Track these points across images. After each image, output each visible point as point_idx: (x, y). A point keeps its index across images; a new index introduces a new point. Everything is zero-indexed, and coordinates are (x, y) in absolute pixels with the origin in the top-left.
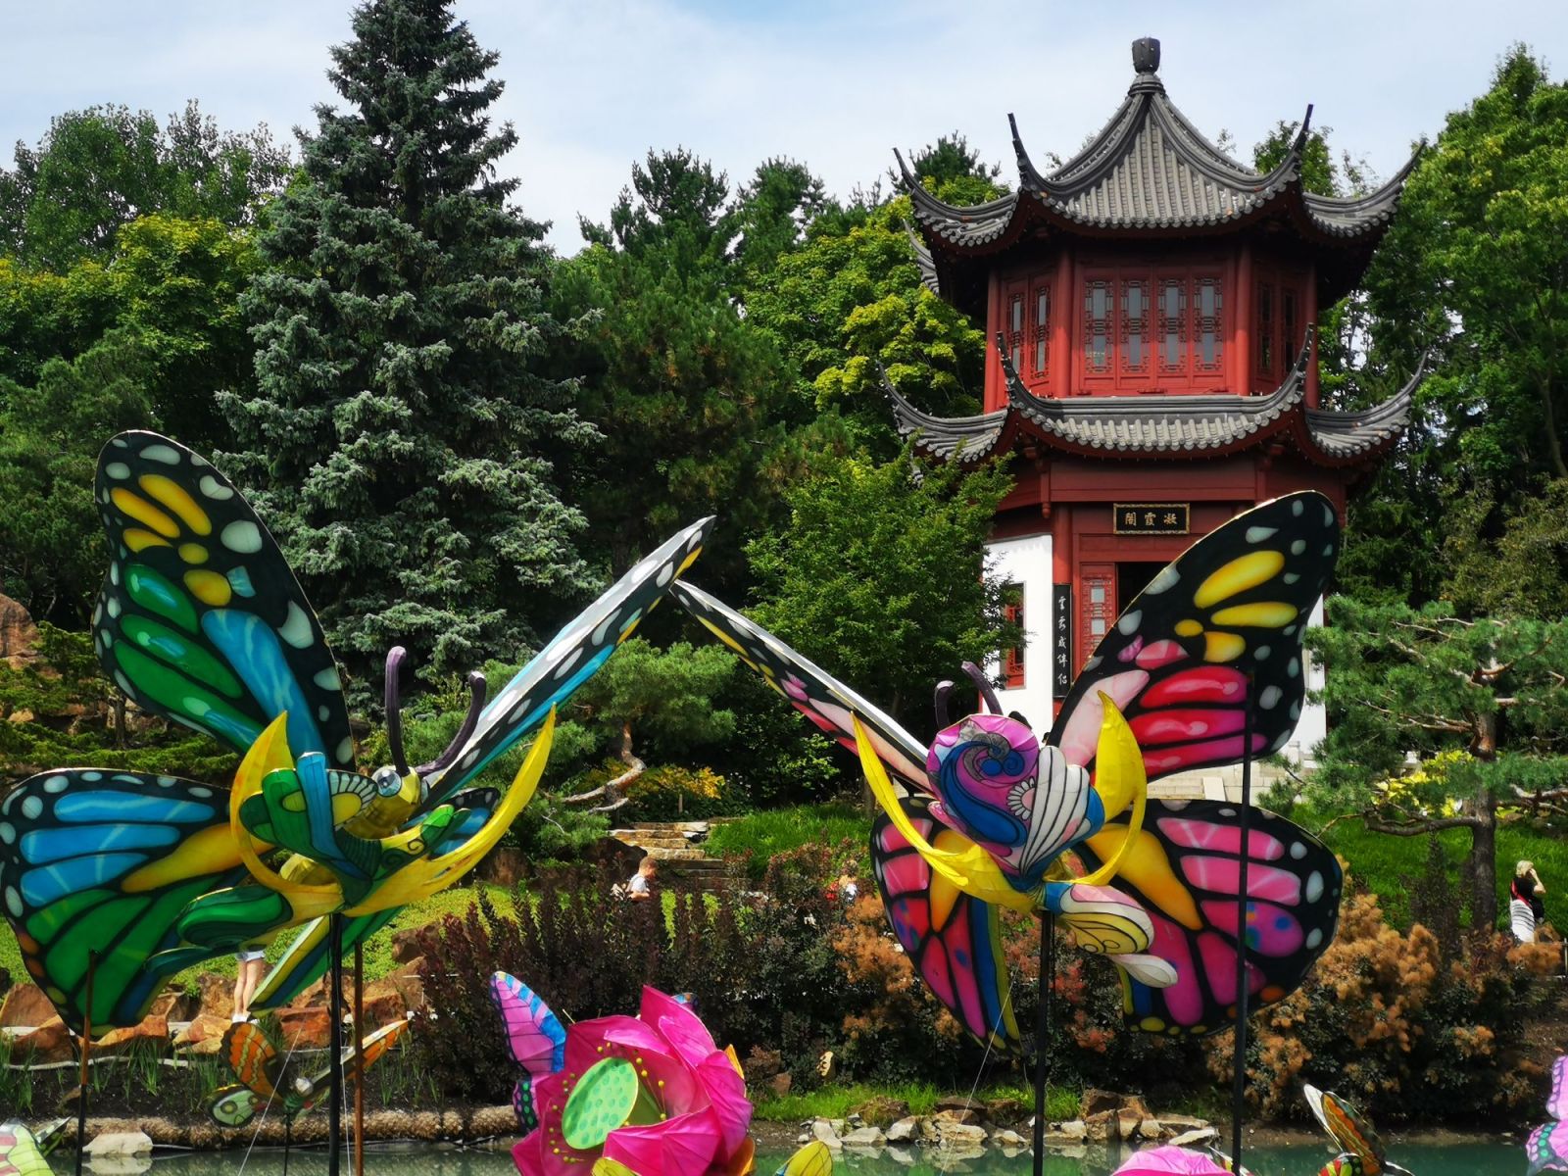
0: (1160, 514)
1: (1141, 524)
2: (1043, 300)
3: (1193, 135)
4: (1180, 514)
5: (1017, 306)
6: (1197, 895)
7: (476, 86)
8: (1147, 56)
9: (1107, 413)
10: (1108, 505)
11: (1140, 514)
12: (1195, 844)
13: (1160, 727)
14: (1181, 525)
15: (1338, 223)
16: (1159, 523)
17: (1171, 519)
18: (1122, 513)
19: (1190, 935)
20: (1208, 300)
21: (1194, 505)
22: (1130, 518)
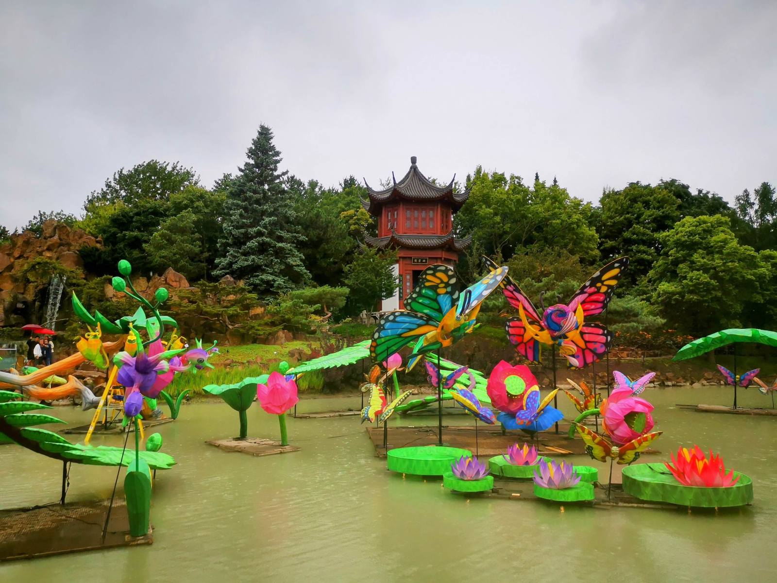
0: (422, 260)
1: (418, 262)
2: (396, 212)
3: (425, 178)
4: (426, 260)
5: (390, 214)
6: (586, 342)
7: (278, 158)
8: (414, 160)
9: (409, 237)
10: (411, 258)
11: (418, 260)
12: (586, 332)
13: (587, 306)
14: (426, 262)
15: (457, 199)
16: (422, 262)
17: (424, 261)
18: (414, 259)
19: (583, 350)
20: (431, 214)
21: (429, 258)
22: (416, 261)
